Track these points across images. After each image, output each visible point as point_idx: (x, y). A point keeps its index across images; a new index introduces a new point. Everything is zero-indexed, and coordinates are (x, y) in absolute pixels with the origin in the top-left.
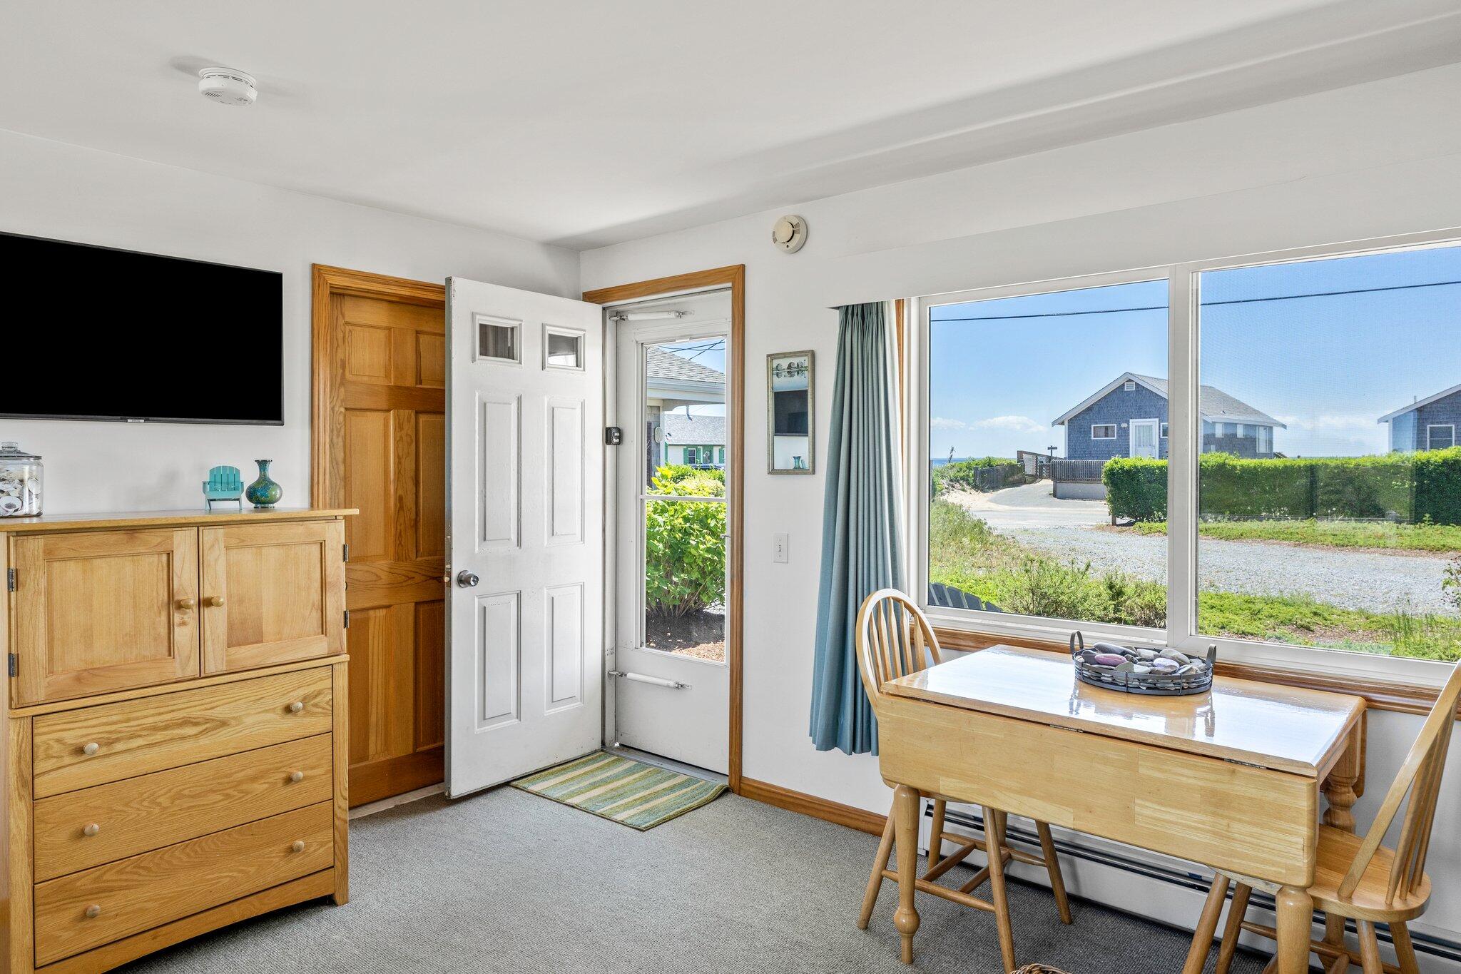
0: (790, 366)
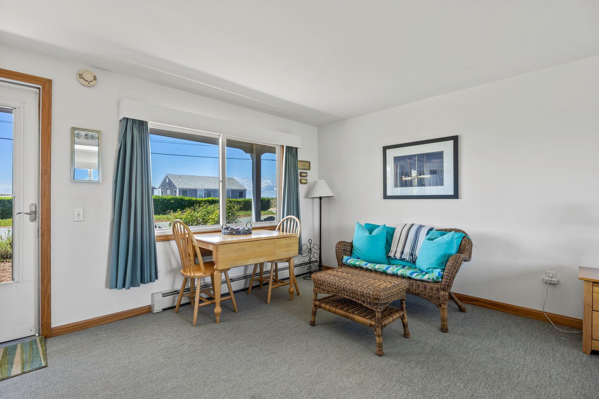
0: (86, 135)
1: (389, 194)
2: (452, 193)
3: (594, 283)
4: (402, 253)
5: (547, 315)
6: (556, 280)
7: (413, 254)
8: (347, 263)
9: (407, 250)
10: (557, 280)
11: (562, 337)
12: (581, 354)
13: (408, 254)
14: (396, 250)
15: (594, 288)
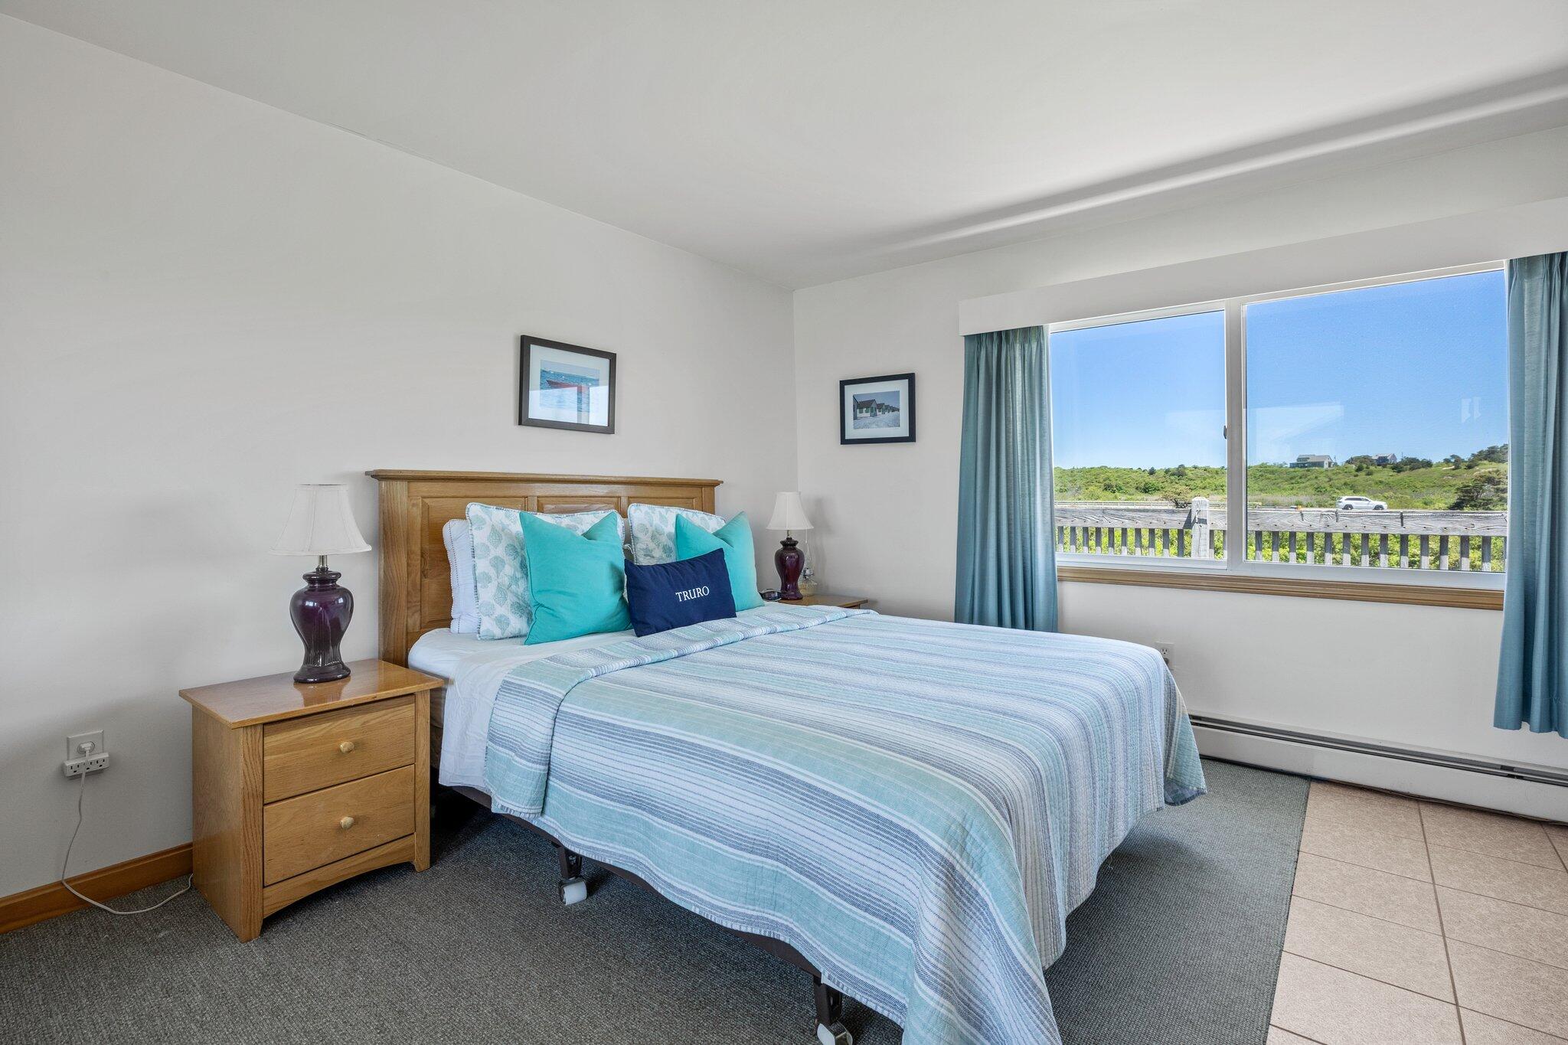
3: (266, 727)
5: (73, 887)
6: (106, 755)
10: (111, 757)
11: (157, 931)
12: (241, 948)
15: (267, 740)
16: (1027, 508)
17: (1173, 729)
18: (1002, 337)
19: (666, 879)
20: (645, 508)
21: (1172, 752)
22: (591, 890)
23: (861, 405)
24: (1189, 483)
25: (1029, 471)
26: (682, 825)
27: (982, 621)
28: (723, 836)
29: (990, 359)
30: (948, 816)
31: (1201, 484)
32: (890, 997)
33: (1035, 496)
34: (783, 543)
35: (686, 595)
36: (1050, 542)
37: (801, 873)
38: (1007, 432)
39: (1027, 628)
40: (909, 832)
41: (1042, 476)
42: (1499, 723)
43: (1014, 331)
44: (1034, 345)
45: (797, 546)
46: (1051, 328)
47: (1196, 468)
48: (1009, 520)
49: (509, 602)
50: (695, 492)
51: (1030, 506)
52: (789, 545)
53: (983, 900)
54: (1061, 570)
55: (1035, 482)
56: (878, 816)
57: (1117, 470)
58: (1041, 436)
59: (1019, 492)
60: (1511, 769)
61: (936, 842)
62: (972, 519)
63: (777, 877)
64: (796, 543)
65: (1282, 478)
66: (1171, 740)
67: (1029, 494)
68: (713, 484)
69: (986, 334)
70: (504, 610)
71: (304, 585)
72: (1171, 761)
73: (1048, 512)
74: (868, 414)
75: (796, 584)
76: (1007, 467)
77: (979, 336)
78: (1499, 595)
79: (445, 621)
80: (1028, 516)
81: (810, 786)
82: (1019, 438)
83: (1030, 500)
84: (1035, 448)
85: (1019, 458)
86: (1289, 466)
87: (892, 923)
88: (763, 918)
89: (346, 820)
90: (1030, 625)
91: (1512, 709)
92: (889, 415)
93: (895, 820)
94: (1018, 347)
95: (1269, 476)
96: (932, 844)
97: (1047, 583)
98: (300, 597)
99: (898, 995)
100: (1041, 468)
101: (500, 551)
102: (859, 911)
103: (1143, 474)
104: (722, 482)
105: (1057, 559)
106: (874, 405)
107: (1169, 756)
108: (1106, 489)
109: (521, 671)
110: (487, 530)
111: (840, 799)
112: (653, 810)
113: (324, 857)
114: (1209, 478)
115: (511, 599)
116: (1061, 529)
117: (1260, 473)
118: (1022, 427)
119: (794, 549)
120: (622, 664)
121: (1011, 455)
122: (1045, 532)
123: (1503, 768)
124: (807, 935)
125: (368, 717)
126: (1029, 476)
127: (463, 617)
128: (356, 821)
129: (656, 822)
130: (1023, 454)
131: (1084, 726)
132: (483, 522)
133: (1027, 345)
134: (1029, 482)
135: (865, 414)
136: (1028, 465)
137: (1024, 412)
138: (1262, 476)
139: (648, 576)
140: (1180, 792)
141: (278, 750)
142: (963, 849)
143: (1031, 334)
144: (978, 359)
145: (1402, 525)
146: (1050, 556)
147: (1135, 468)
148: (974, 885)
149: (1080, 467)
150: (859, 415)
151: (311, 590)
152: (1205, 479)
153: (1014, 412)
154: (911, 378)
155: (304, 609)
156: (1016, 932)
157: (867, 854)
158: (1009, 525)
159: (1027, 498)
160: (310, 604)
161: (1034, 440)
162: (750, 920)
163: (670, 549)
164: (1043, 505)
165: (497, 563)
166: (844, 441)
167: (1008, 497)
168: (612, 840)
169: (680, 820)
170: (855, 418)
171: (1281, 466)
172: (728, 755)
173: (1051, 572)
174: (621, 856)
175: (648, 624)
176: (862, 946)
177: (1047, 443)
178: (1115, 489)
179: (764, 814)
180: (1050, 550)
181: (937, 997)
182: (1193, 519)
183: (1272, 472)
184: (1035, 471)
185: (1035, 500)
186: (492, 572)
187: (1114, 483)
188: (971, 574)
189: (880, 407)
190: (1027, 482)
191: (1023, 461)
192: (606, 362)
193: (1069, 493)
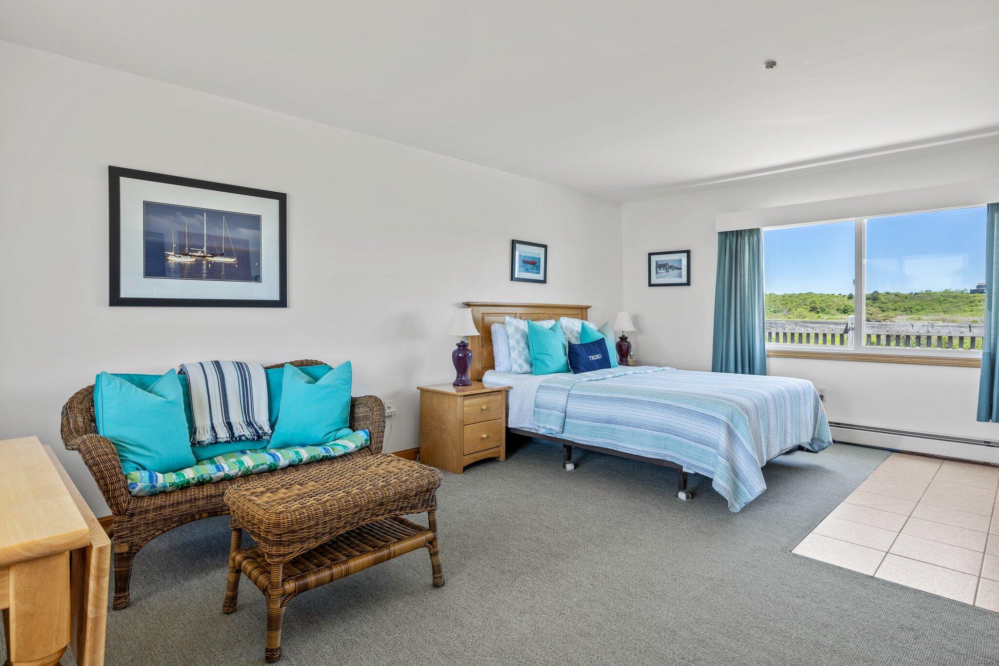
1: (125, 293)
2: (276, 297)
3: (464, 397)
4: (229, 426)
6: (395, 410)
7: (250, 421)
8: (155, 486)
9: (237, 417)
12: (458, 476)
13: (244, 425)
14: (212, 424)
15: (465, 402)
16: (751, 320)
17: (817, 416)
18: (739, 234)
19: (623, 445)
20: (566, 319)
21: (817, 426)
22: (576, 466)
23: (659, 266)
24: (882, 305)
25: (752, 301)
26: (629, 426)
27: (727, 371)
28: (646, 427)
29: (732, 244)
30: (727, 411)
31: (893, 307)
32: (708, 470)
33: (755, 314)
34: (621, 338)
35: (592, 358)
36: (763, 337)
37: (676, 436)
38: (740, 281)
39: (750, 374)
40: (714, 417)
41: (758, 303)
42: (979, 419)
43: (745, 231)
44: (755, 238)
45: (628, 340)
46: (764, 230)
47: (888, 293)
48: (741, 326)
49: (523, 358)
50: (579, 312)
51: (752, 319)
52: (623, 339)
53: (738, 437)
54: (768, 351)
55: (755, 307)
56: (704, 414)
57: (821, 295)
58: (758, 284)
59: (746, 312)
60: (989, 443)
61: (723, 418)
62: (721, 326)
63: (666, 439)
64: (627, 338)
65: (962, 302)
66: (817, 421)
67: (752, 313)
68: (587, 308)
69: (730, 232)
70: (521, 361)
71: (456, 348)
72: (816, 430)
73: (762, 322)
74: (664, 271)
75: (627, 359)
76: (740, 299)
77: (726, 233)
78: (978, 360)
79: (493, 367)
80: (751, 324)
81: (679, 407)
82: (747, 285)
83: (752, 316)
84: (755, 290)
85: (747, 295)
86: (969, 292)
87: (709, 446)
88: (661, 453)
89: (484, 436)
90: (751, 372)
91: (984, 413)
92: (676, 272)
93: (710, 414)
94: (746, 238)
95: (951, 300)
96: (723, 419)
97: (761, 357)
98: (454, 353)
99: (711, 468)
100: (758, 300)
101: (518, 337)
102: (697, 444)
103: (843, 298)
104: (591, 307)
105: (766, 346)
106: (667, 266)
107: (815, 427)
108: (811, 311)
109: (545, 381)
110: (513, 327)
111: (690, 410)
112: (616, 423)
113: (478, 449)
114: (899, 301)
115: (523, 357)
116: (770, 334)
117: (944, 298)
118: (749, 279)
119: (626, 341)
120: (586, 379)
121: (742, 293)
122: (760, 332)
123: (985, 442)
124: (678, 456)
125: (489, 398)
126: (752, 304)
127: (501, 365)
128: (488, 437)
129: (618, 427)
130: (749, 293)
131: (773, 397)
132: (512, 324)
133: (751, 237)
134: (752, 307)
135: (662, 271)
136: (751, 298)
137: (749, 275)
138: (945, 300)
139: (577, 347)
140: (821, 445)
141: (469, 406)
142: (732, 421)
143: (754, 232)
144: (726, 244)
145: (970, 331)
146: (763, 344)
147: (836, 294)
148: (736, 433)
149: (791, 293)
150: (659, 271)
151: (459, 349)
152: (896, 303)
153: (744, 272)
154: (688, 252)
155: (459, 357)
156: (749, 445)
157: (700, 426)
158: (741, 328)
159: (751, 315)
160: (460, 355)
161: (755, 285)
162: (656, 454)
163: (578, 338)
164: (759, 319)
165: (518, 342)
166: (650, 285)
167: (741, 314)
168: (596, 437)
169: (628, 424)
170: (657, 273)
171: (963, 292)
172: (647, 401)
173: (763, 352)
174: (600, 442)
175: (579, 369)
176: (698, 455)
177: (761, 287)
178: (819, 310)
179: (663, 418)
180: (762, 341)
181: (725, 461)
182: (848, 328)
183: (955, 297)
184: (755, 301)
185: (755, 316)
186: (516, 345)
187: (818, 306)
188: (721, 353)
189: (671, 267)
190: (751, 307)
191: (749, 296)
192: (543, 249)
193: (781, 313)
